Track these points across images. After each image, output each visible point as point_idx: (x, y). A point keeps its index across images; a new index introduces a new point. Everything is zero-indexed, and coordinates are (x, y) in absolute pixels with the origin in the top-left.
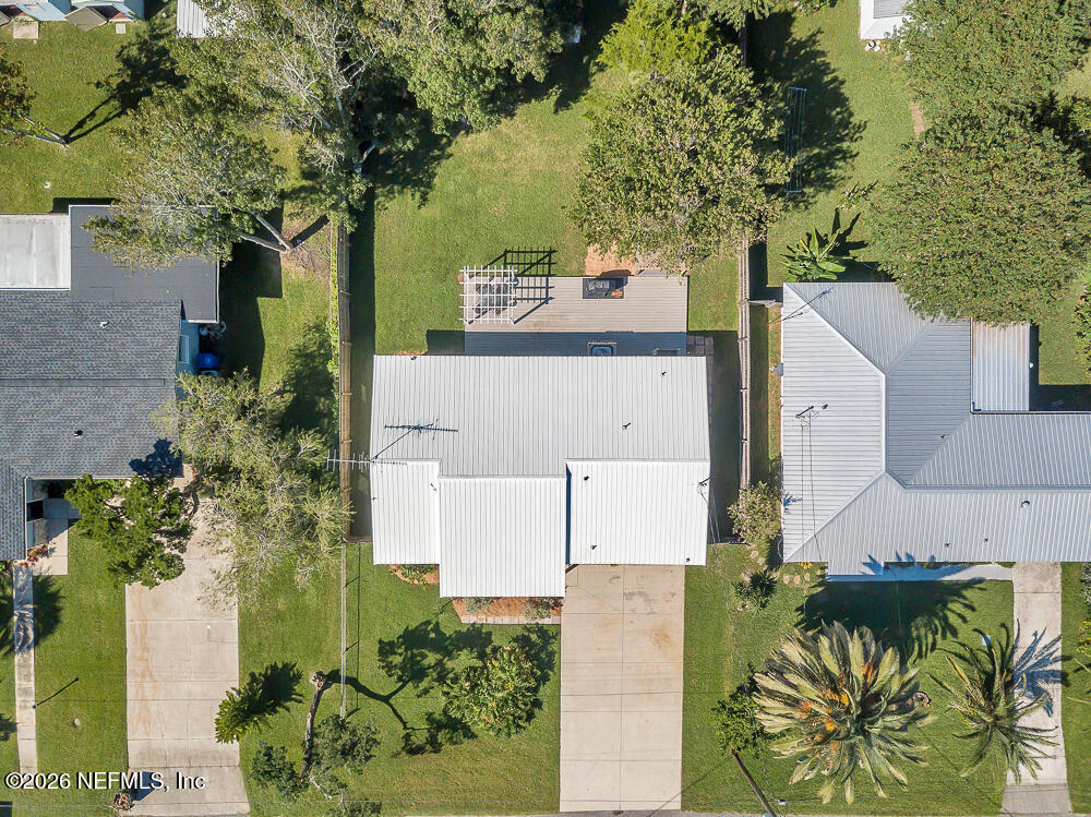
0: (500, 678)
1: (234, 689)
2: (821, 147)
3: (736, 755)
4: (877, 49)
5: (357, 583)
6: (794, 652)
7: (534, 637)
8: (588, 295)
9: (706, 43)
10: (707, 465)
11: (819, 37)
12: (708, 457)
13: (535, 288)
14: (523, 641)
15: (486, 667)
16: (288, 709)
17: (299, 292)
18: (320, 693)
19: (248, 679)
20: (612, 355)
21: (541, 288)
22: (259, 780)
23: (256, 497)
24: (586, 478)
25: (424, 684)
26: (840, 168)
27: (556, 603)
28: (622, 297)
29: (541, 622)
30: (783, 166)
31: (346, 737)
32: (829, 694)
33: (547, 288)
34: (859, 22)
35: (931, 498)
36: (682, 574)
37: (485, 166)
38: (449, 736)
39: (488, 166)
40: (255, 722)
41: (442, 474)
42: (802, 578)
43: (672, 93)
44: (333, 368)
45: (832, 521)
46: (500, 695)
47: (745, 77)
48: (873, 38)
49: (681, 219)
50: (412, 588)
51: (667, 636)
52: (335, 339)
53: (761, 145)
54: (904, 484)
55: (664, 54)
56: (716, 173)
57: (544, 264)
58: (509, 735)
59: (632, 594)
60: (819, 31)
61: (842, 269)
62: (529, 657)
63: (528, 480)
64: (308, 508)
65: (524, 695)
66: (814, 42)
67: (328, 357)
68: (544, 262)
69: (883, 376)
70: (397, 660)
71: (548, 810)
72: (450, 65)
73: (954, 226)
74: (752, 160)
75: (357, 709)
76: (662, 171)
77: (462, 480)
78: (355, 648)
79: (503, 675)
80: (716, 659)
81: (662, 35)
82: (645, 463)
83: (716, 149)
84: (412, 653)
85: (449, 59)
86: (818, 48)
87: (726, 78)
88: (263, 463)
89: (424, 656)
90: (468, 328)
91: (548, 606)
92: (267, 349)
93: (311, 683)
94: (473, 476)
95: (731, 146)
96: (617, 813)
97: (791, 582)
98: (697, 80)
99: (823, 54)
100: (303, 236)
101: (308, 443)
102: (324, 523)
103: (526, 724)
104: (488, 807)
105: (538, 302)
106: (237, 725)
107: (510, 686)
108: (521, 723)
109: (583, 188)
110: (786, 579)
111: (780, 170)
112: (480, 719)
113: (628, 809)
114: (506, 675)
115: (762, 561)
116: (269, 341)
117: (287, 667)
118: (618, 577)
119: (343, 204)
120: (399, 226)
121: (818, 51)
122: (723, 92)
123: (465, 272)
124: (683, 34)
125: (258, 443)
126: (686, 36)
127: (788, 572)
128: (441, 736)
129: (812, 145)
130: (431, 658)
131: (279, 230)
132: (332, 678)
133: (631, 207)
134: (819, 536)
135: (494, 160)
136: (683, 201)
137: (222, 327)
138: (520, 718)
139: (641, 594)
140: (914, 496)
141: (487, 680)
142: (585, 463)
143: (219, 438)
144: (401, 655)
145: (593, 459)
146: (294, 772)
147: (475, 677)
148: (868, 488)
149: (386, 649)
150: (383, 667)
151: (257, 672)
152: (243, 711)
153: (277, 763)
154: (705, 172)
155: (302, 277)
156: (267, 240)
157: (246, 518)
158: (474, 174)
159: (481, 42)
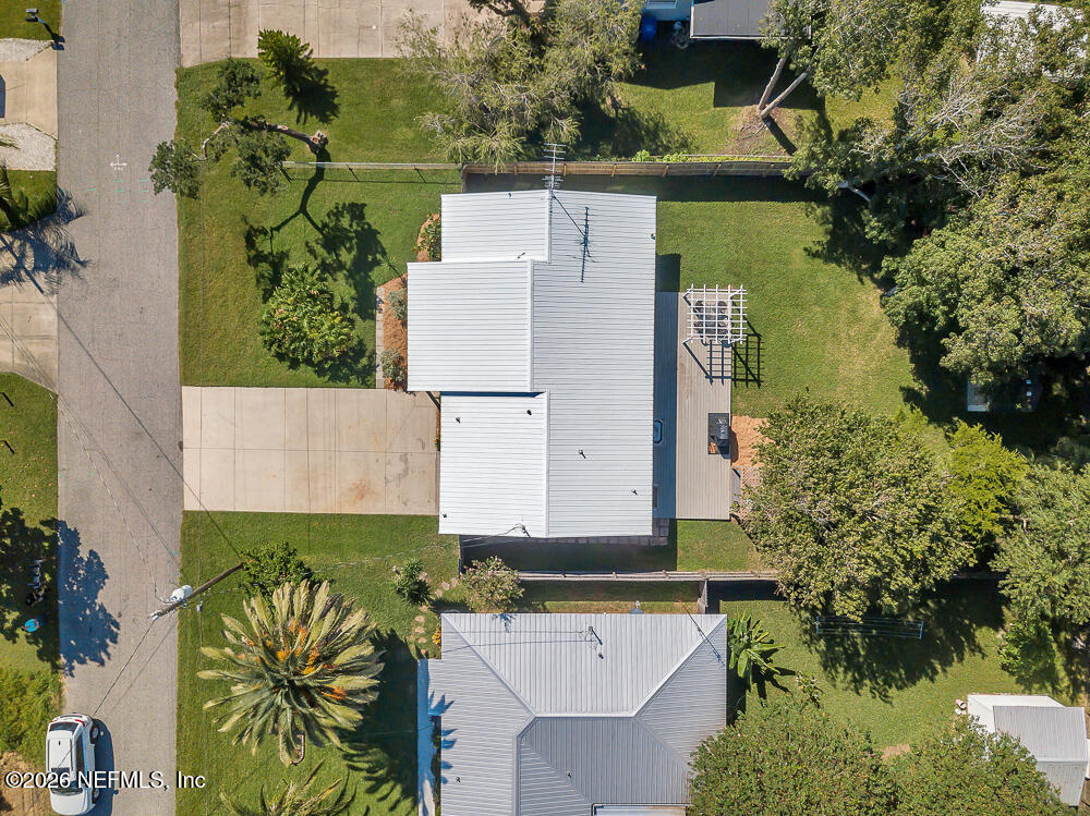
0: (323, 325)
1: (311, 52)
2: (866, 657)
3: (241, 567)
4: (958, 711)
5: (419, 180)
6: (355, 621)
7: (364, 361)
8: (713, 418)
9: (980, 531)
10: (543, 535)
11: (979, 655)
12: (551, 536)
13: (723, 364)
14: (360, 350)
15: (333, 311)
16: (290, 108)
17: (716, 124)
18: (307, 140)
19: (321, 68)
20: (654, 442)
21: (723, 372)
22: (227, 69)
23: (514, 71)
24: (529, 412)
25: (320, 250)
26: (845, 677)
27: (399, 382)
28: (709, 453)
29: (379, 369)
30: (852, 609)
31: (269, 161)
32: (314, 654)
33: (723, 377)
34: (984, 693)
35: (508, 763)
36: (428, 511)
37: (843, 314)
38: (266, 275)
39: (843, 318)
40: (278, 73)
41: (535, 263)
42: (422, 635)
43: (933, 495)
44: (642, 155)
45: (484, 663)
46: (305, 324)
47: (944, 571)
48: (969, 707)
49: (803, 505)
50: (413, 236)
51: (362, 496)
52: (672, 158)
53: (875, 589)
54: (521, 735)
55: (970, 488)
56: (850, 540)
57: (747, 375)
58: (263, 334)
59: (406, 461)
60: (984, 656)
61: (741, 674)
62: (344, 354)
63: (528, 353)
64: (503, 127)
65: (304, 349)
66: (973, 651)
67: (654, 152)
68: (747, 373)
69: (633, 714)
70: (345, 222)
71: (184, 373)
72: (965, 269)
73: (792, 782)
74: (863, 577)
75: (289, 179)
76: (852, 485)
77: (529, 285)
78: (352, 178)
79: (326, 326)
80: (339, 546)
81: (990, 486)
82: (544, 472)
83: (874, 540)
84: (353, 238)
85: (972, 267)
86: (967, 655)
87: (944, 551)
88: (549, 81)
89: (349, 250)
90: (681, 295)
91: (396, 375)
92: (659, 90)
93: (317, 133)
94: (533, 297)
95: (877, 555)
96: (181, 445)
97: (418, 624)
98: (945, 522)
99: (961, 660)
100: (775, 128)
101: (568, 128)
102: (487, 143)
103: (273, 352)
104: (187, 313)
105: (707, 368)
106: (276, 53)
107: (314, 335)
108: (274, 347)
109: (829, 408)
110: (420, 619)
111: (849, 606)
112: (281, 305)
113: (185, 457)
114: (325, 330)
115: (439, 594)
116: (667, 94)
117: (334, 109)
118: (423, 447)
119: (813, 165)
120: (783, 227)
121: (963, 654)
122: (930, 548)
123: (740, 291)
124: (991, 507)
125: (569, 75)
126: (989, 511)
127: (428, 621)
128: (265, 267)
129: (869, 648)
130: (347, 257)
131: (782, 104)
132: (322, 152)
133: (816, 453)
134: (468, 650)
135: (849, 324)
136: (822, 506)
137: (682, 44)
138: (279, 346)
139: (406, 472)
140: (510, 745)
141: (320, 312)
142: (545, 411)
143: (577, 34)
144: (351, 226)
145: (549, 420)
146: (234, 105)
147: (325, 300)
148: (518, 698)
149: (357, 211)
150: (337, 208)
151: (328, 77)
152: (290, 60)
153: (243, 89)
154: (852, 530)
155: (733, 126)
156: (773, 90)
157: (493, 62)
158: (835, 304)
159: (989, 299)
